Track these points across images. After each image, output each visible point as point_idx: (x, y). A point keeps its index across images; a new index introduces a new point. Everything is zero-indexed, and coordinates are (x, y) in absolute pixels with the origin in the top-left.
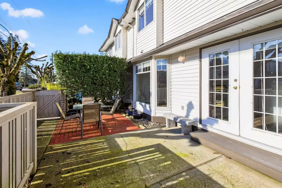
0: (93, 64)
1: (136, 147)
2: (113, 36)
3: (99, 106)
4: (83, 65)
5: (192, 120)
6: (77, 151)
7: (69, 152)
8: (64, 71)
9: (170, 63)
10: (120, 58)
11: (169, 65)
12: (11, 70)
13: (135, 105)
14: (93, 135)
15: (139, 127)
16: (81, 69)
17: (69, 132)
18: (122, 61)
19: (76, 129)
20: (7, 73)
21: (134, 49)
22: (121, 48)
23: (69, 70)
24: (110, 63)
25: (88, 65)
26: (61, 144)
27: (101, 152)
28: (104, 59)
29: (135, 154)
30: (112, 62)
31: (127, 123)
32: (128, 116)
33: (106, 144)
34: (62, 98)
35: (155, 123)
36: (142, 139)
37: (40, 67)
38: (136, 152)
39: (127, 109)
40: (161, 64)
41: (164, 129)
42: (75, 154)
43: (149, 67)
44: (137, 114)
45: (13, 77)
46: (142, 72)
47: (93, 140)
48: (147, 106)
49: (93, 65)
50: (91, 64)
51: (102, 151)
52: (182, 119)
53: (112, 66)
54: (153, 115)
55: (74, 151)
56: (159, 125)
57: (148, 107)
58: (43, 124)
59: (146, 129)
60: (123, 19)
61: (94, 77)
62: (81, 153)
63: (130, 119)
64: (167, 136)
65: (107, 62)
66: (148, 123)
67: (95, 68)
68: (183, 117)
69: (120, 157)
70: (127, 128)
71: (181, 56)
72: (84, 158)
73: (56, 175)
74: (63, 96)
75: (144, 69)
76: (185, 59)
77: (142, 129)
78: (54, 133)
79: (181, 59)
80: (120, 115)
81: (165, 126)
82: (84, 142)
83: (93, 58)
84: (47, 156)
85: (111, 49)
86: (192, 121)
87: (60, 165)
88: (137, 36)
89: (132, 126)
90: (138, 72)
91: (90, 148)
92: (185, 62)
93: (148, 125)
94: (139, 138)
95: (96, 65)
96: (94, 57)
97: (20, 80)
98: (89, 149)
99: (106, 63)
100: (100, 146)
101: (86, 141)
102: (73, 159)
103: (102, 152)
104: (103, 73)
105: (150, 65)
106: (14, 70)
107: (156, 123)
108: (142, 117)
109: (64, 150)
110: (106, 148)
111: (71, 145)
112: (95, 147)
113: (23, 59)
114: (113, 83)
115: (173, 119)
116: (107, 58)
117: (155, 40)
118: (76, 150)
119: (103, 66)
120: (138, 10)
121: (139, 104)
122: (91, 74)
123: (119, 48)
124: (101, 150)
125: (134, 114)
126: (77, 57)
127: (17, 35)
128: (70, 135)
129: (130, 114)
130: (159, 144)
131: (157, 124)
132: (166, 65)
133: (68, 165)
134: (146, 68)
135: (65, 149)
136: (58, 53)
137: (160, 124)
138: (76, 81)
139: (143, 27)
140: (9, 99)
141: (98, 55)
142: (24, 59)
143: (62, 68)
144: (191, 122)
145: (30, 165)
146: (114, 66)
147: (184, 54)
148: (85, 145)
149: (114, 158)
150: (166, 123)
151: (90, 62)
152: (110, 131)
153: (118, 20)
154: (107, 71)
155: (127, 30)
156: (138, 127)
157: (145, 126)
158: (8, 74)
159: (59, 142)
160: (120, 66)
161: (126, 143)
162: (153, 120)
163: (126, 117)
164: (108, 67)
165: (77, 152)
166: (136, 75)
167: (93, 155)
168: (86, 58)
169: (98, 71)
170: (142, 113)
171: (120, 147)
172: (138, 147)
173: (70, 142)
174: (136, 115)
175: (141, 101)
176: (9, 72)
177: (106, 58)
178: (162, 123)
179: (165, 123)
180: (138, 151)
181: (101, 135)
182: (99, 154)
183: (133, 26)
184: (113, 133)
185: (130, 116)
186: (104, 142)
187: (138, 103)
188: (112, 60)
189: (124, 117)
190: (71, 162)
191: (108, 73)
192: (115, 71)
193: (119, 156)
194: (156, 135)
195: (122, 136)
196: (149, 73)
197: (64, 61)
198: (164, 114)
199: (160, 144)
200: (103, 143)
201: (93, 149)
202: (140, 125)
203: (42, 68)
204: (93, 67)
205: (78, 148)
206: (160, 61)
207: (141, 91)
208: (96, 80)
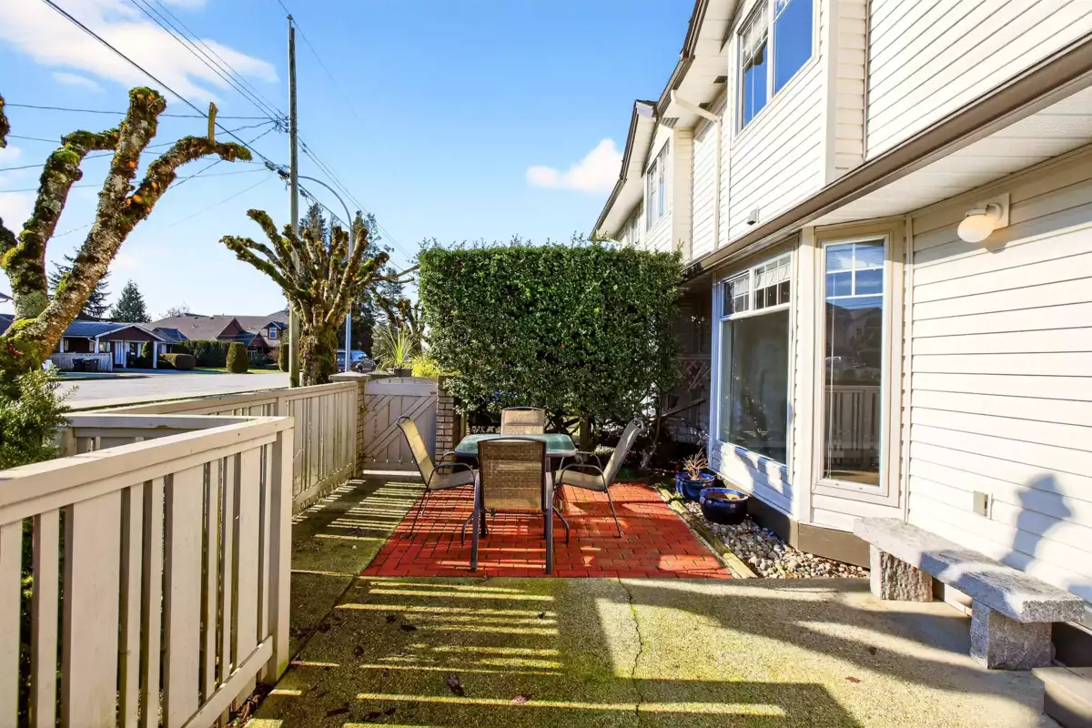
0: (544, 281)
1: (684, 675)
2: (640, 173)
3: (539, 452)
4: (509, 287)
5: (1051, 590)
6: (439, 623)
7: (408, 621)
8: (445, 311)
9: (905, 255)
10: (652, 252)
11: (898, 266)
12: (326, 313)
13: (718, 459)
14: (516, 566)
15: (723, 566)
16: (501, 302)
17: (441, 534)
18: (661, 265)
19: (463, 527)
20: (317, 322)
21: (722, 210)
22: (665, 215)
23: (462, 307)
24: (608, 277)
25: (526, 285)
26: (400, 578)
27: (520, 656)
28: (588, 261)
29: (673, 713)
30: (619, 270)
31: (672, 536)
32: (679, 500)
33: (551, 621)
34: (442, 407)
35: (810, 556)
36: (724, 633)
37: (412, 305)
38: (679, 700)
39: (682, 471)
40: (853, 264)
41: (854, 600)
42: (425, 637)
43: (785, 287)
44: (722, 500)
45: (331, 334)
46: (751, 311)
47: (509, 590)
48: (773, 467)
49: (546, 285)
50: (538, 283)
51: (528, 651)
52: (975, 568)
53: (619, 288)
54: (797, 515)
55: (424, 623)
56: (830, 572)
57: (778, 475)
58: (381, 491)
59: (758, 579)
60: (672, 91)
61: (548, 331)
62: (447, 638)
63: (686, 517)
64: (873, 650)
65: (600, 273)
66: (772, 550)
67: (551, 297)
68: (989, 561)
69: (595, 706)
70: (663, 558)
71: (976, 212)
72: (447, 666)
73: (330, 714)
74: (444, 400)
75: (760, 293)
76: (1010, 225)
77: (735, 576)
78: (396, 528)
79: (975, 226)
80: (648, 492)
81: (865, 587)
82: (476, 588)
83: (544, 259)
84: (339, 618)
85: (633, 227)
86: (1058, 599)
87: (360, 669)
88: (733, 152)
89: (687, 554)
90: (732, 312)
91: (487, 625)
92: (1008, 244)
93: (770, 562)
94: (713, 623)
95: (556, 286)
96: (548, 253)
97: (375, 344)
98: (482, 624)
99: (594, 277)
100: (526, 621)
101: (486, 585)
102: (412, 660)
103: (527, 657)
104: (582, 316)
105: (791, 275)
106: (333, 314)
107: (816, 560)
108: (744, 517)
109: (399, 608)
110: (545, 642)
111: (427, 593)
112: (506, 620)
113: (357, 279)
114: (623, 359)
115: (914, 561)
116: (597, 257)
117: (821, 151)
118: (436, 618)
119: (582, 291)
120: (739, 34)
121: (733, 454)
122: (536, 323)
123: (661, 215)
124: (524, 647)
125: (707, 499)
126: (490, 259)
127: (372, 215)
128: (442, 547)
129: (690, 493)
130: (816, 686)
131: (821, 566)
132: (880, 267)
133: (383, 681)
134: (772, 290)
135: (402, 605)
136: (430, 247)
137: (838, 565)
138: (485, 347)
139: (761, 102)
140: (274, 400)
141: (563, 247)
142: (360, 280)
143: (439, 298)
144: (1048, 603)
145: (257, 649)
146: (628, 288)
147: (1005, 198)
148: (475, 603)
149: (566, 704)
150: (869, 570)
151: (535, 273)
152: (587, 559)
153: (654, 104)
154: (597, 310)
155: (693, 137)
156: (715, 564)
157: (752, 567)
158: (320, 324)
159: (399, 570)
160: (651, 287)
161: (644, 634)
162: (800, 541)
163: (670, 505)
164: (602, 292)
165: (437, 628)
166: (725, 322)
167: (484, 661)
168: (520, 259)
169: (563, 308)
170: (746, 498)
171: (606, 650)
172: (694, 677)
173: (427, 579)
174: (715, 503)
175: (742, 440)
176: (321, 319)
177: (594, 256)
178: (848, 565)
179: (864, 569)
180: (692, 700)
181: (547, 572)
182: (513, 662)
183: (719, 113)
184: (597, 570)
185: (690, 502)
186: (548, 606)
187: (728, 449)
188: (620, 264)
189: (665, 505)
190: (398, 672)
191: (600, 315)
192: (632, 309)
193: (592, 701)
194: (805, 629)
195: (631, 597)
196: (785, 313)
197: (447, 274)
198: (863, 519)
199: (818, 689)
200: (540, 613)
201: (498, 629)
202: (726, 555)
203: (416, 307)
204: (544, 294)
205: (446, 610)
206: (847, 251)
207: (744, 396)
208: (556, 344)
